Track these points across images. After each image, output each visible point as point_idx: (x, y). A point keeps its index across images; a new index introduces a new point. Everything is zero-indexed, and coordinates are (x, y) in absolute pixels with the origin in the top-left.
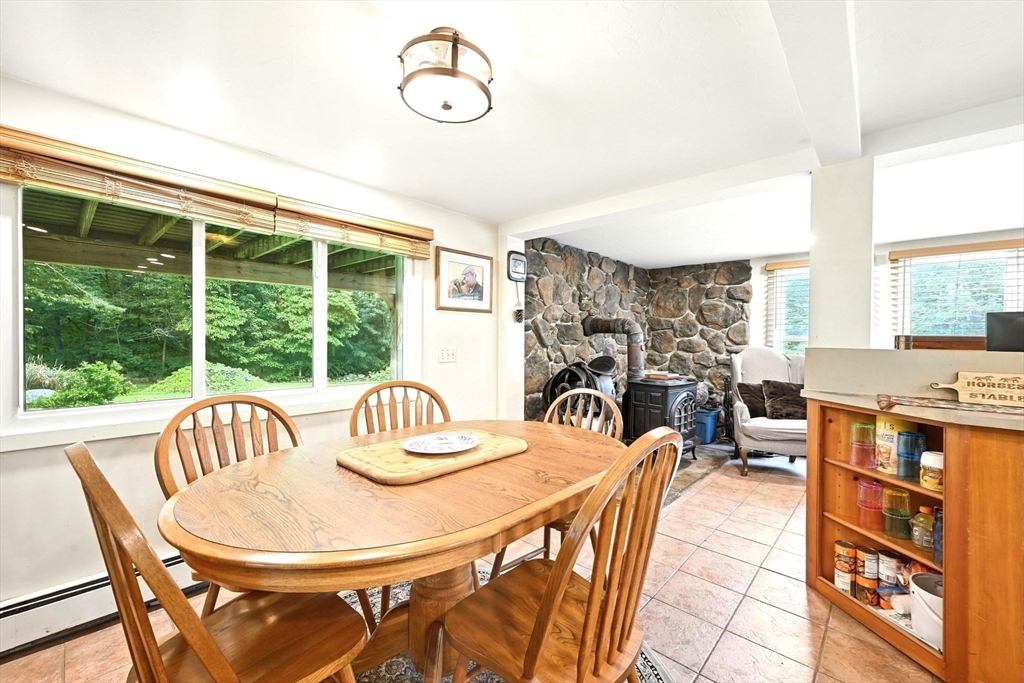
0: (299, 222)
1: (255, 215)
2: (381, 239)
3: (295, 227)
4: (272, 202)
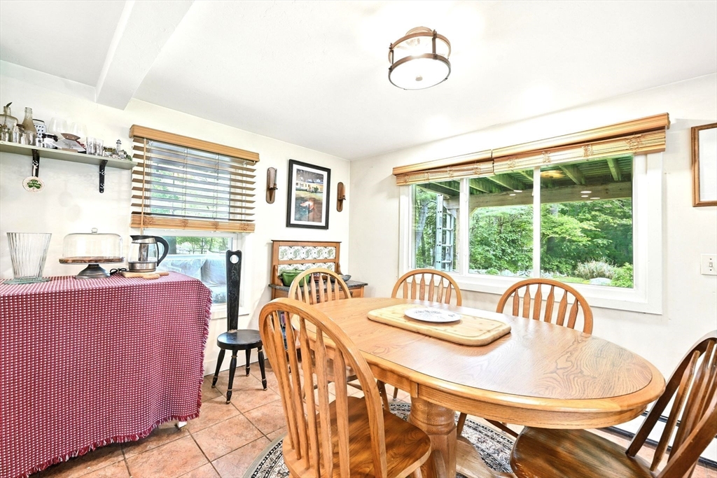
0: (508, 162)
1: (481, 167)
2: (586, 150)
3: (506, 166)
4: (488, 155)
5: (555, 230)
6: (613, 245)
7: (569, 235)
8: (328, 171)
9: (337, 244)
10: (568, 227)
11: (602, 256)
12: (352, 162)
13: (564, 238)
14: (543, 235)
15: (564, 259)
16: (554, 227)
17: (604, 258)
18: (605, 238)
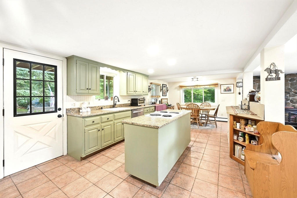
5: (197, 92)
6: (212, 96)
7: (200, 93)
8: (166, 85)
9: (167, 99)
10: (200, 91)
11: (209, 99)
12: (169, 83)
13: (199, 94)
14: (193, 93)
15: (199, 101)
16: (197, 91)
17: (210, 100)
18: (210, 94)
